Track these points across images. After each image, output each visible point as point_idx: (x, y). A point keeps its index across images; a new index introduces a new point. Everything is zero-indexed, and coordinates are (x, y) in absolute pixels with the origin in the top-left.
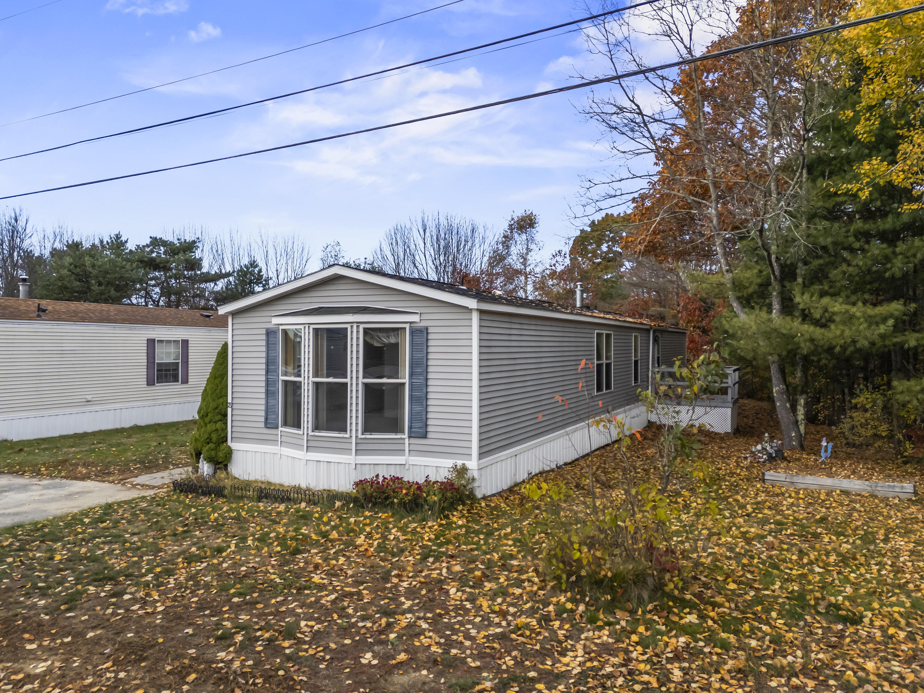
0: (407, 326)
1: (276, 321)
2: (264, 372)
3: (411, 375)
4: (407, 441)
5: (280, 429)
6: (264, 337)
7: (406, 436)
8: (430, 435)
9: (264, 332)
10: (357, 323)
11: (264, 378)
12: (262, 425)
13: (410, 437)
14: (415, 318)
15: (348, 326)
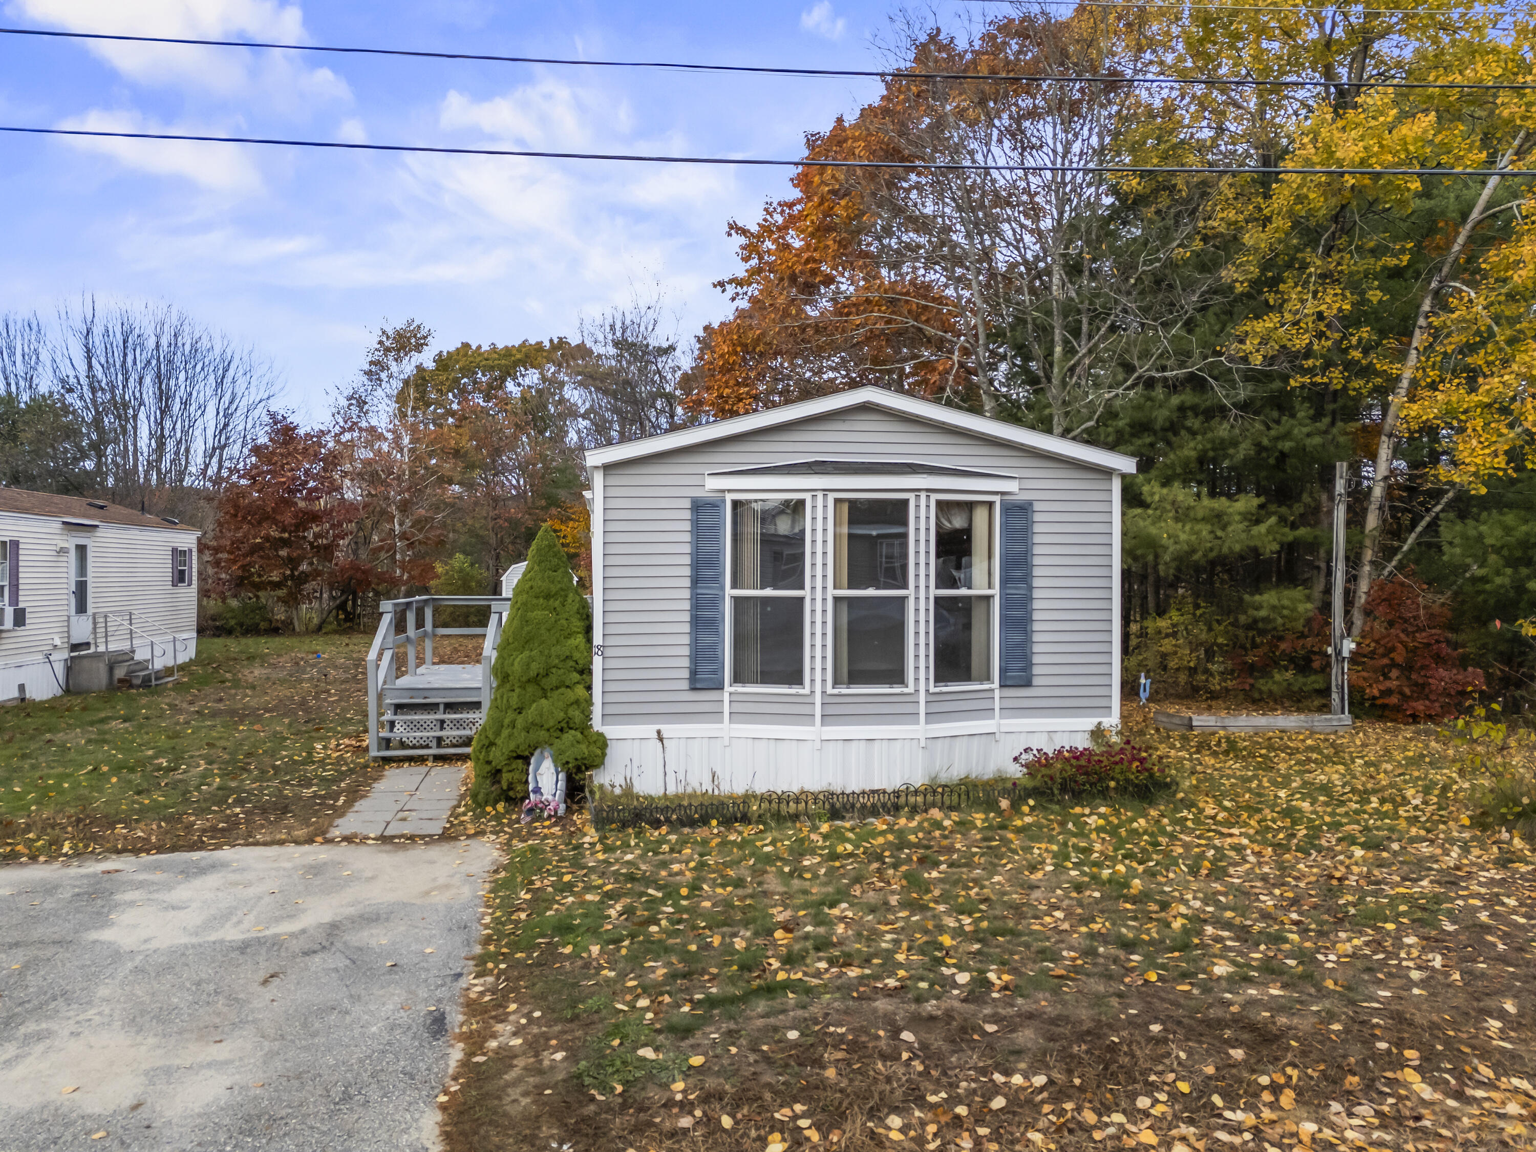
0: (997, 499)
1: (714, 484)
2: (687, 583)
3: (1004, 582)
4: (997, 694)
5: (727, 688)
6: (687, 515)
7: (996, 684)
8: (1036, 681)
9: (687, 504)
10: (928, 490)
11: (687, 594)
12: (685, 685)
13: (1002, 686)
14: (1011, 486)
15: (911, 497)
